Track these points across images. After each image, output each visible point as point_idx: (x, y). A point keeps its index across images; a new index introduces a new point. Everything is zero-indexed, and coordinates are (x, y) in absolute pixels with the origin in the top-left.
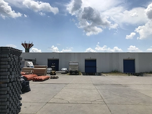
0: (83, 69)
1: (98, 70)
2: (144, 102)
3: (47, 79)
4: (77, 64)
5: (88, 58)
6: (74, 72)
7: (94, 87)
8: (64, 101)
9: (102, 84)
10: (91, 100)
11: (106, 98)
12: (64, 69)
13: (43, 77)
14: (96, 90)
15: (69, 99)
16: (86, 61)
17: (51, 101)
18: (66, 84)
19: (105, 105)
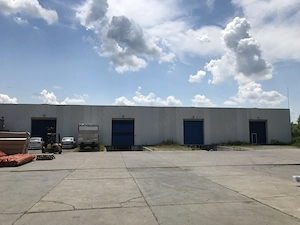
0: (108, 140)
1: (137, 141)
2: (217, 197)
3: (30, 160)
4: (96, 129)
5: (118, 116)
6: (88, 145)
7: (127, 174)
8: (64, 207)
9: (143, 168)
10: (122, 200)
11: (150, 195)
12: (68, 140)
13: (18, 158)
14: (131, 180)
15: (76, 201)
16: (115, 122)
18: (71, 170)
19: (147, 209)
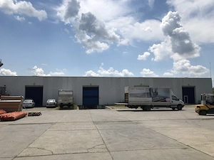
0: (80, 101)
1: (101, 102)
2: (161, 144)
4: (71, 93)
5: (87, 84)
6: (65, 105)
7: (93, 126)
8: (45, 152)
9: (105, 122)
10: (88, 147)
11: (110, 143)
12: (52, 101)
13: (15, 115)
14: (96, 131)
15: (54, 148)
16: (85, 89)
17: (22, 154)
18: (52, 123)
19: (107, 154)
